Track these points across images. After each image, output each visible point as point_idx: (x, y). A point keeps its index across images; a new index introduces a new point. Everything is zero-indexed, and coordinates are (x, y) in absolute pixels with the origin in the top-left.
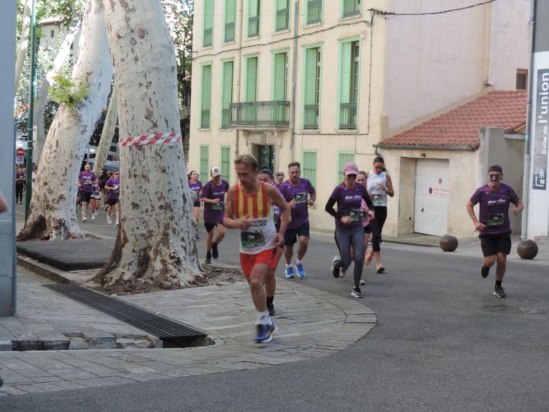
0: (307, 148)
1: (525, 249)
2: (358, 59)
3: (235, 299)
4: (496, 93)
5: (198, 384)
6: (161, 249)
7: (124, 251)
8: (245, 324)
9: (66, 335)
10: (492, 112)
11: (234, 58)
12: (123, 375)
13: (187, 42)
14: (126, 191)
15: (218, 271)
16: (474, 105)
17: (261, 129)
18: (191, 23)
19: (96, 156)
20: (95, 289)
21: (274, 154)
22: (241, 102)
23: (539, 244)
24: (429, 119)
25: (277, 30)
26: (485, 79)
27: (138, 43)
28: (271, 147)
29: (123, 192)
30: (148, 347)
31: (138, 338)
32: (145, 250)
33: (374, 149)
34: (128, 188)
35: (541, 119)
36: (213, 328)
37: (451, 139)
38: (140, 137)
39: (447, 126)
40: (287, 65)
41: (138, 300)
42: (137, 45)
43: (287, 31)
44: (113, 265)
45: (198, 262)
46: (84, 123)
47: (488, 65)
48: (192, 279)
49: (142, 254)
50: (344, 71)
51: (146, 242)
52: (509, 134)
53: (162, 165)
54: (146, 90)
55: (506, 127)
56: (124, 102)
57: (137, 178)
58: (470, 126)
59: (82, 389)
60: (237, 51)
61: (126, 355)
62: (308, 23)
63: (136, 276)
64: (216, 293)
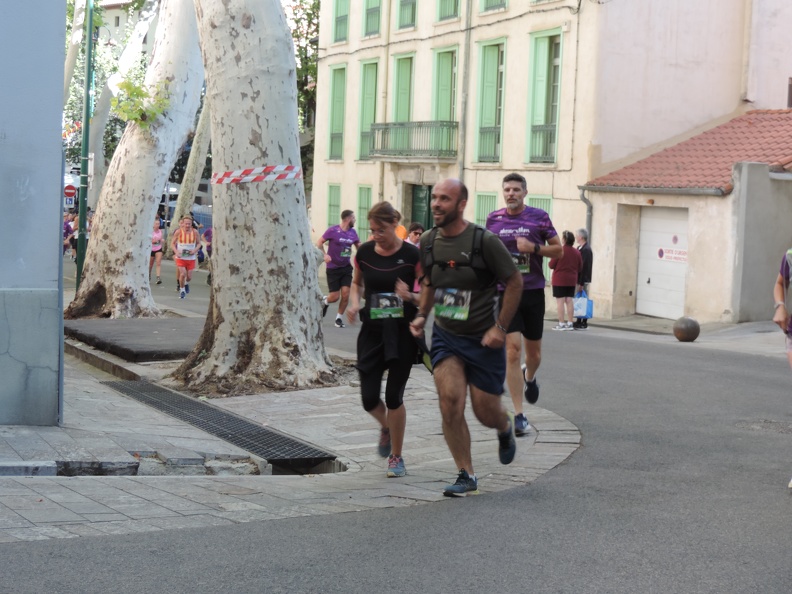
0: (481, 189)
2: (558, 61)
4: (758, 112)
5: (322, 527)
6: (271, 333)
7: (218, 334)
9: (134, 454)
10: (752, 140)
11: (378, 58)
12: (214, 513)
13: (311, 34)
14: (222, 249)
15: (352, 366)
16: (726, 130)
17: (417, 161)
18: (317, 7)
19: (179, 197)
20: (175, 388)
22: (388, 121)
24: (660, 149)
25: (442, 19)
26: (742, 91)
27: (241, 35)
29: (217, 250)
30: (252, 473)
31: (237, 459)
32: (248, 333)
33: (579, 192)
34: (224, 243)
36: (346, 447)
37: (691, 178)
38: (242, 171)
39: (686, 160)
40: (455, 70)
41: (238, 406)
42: (239, 39)
43: (456, 19)
44: (201, 355)
45: (323, 352)
46: (162, 150)
47: (746, 72)
48: (315, 376)
49: (244, 339)
50: (538, 78)
51: (249, 322)
52: (776, 172)
53: (274, 211)
54: (251, 103)
55: (772, 162)
56: (219, 120)
57: (237, 230)
58: (719, 160)
59: (156, 532)
60: (383, 49)
61: (220, 485)
62: (487, 9)
63: (235, 371)
64: (349, 396)
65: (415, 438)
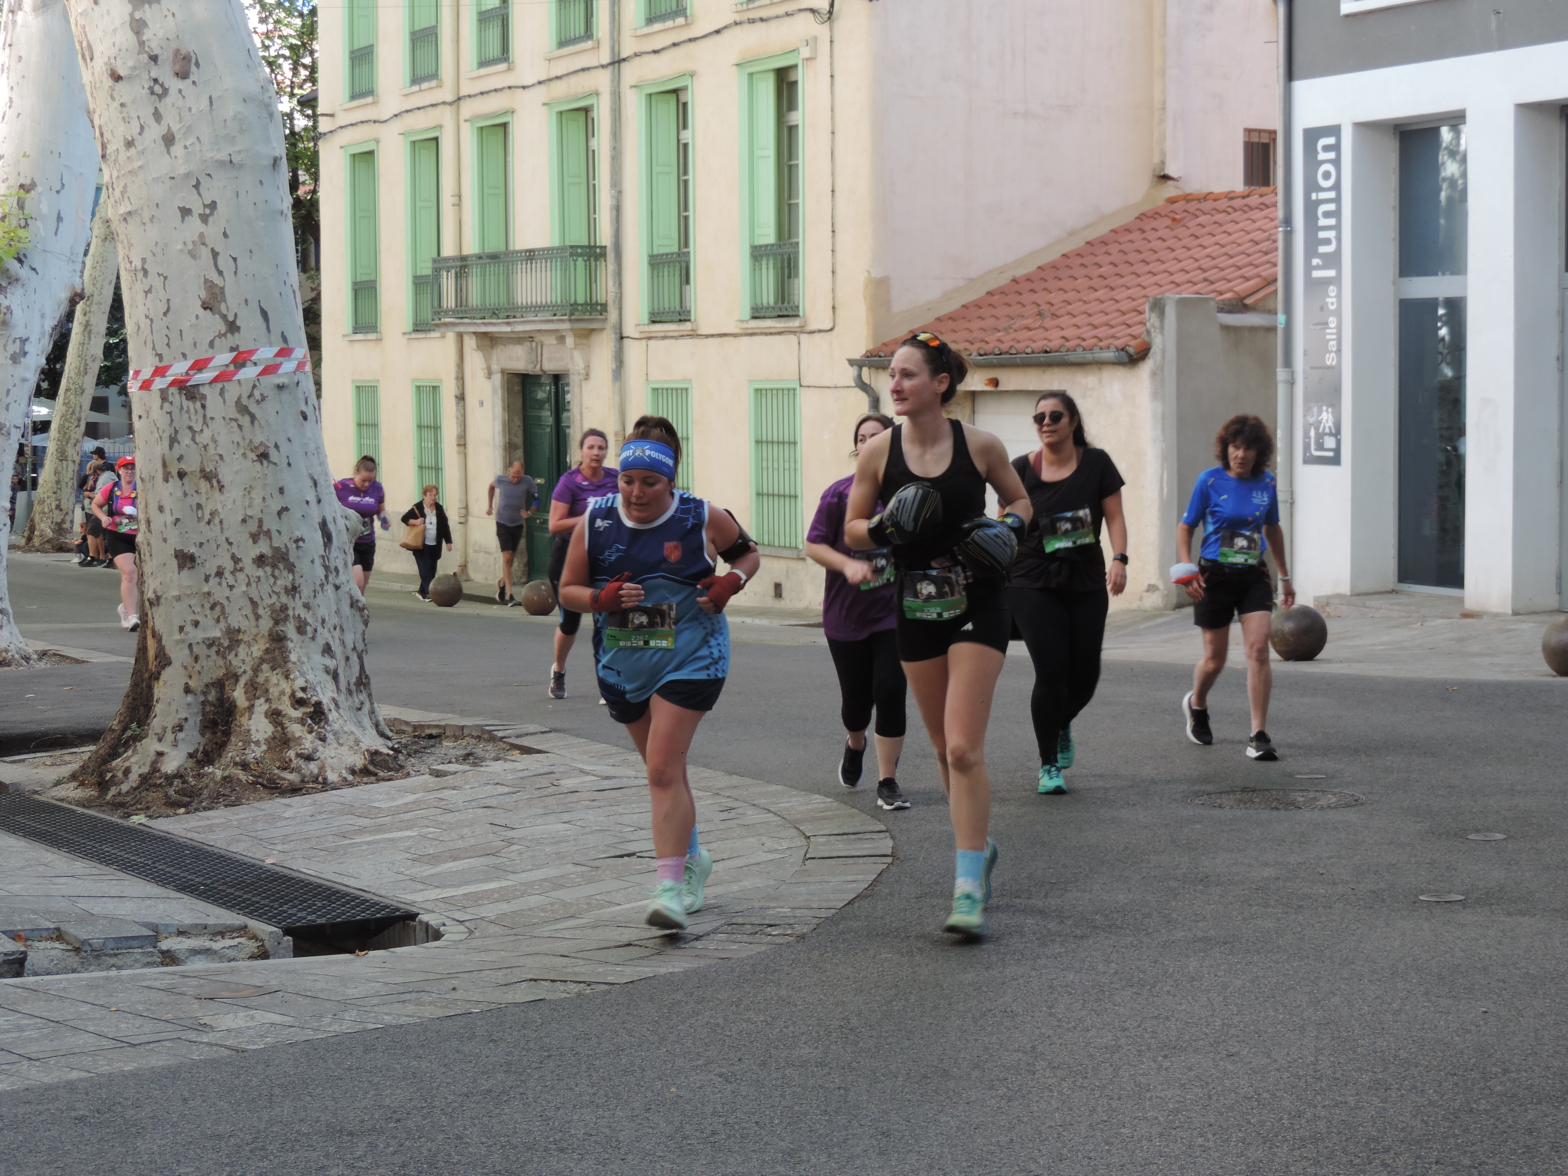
0: (660, 377)
1: (1292, 634)
2: (796, 118)
3: (488, 812)
4: (1188, 198)
5: (409, 1047)
6: (267, 680)
7: (160, 690)
8: (524, 877)
9: (15, 936)
10: (1180, 253)
11: (440, 127)
12: (192, 1036)
13: (301, 87)
14: (158, 522)
15: (430, 737)
16: (1130, 237)
17: (528, 327)
18: (309, 31)
19: (54, 426)
20: (80, 803)
21: (568, 397)
22: (465, 252)
23: (1329, 616)
24: (1003, 280)
25: (562, 44)
26: (1156, 160)
27: (173, 91)
28: (557, 379)
29: (148, 522)
30: (252, 957)
31: (221, 932)
32: (219, 684)
33: (852, 371)
34: (161, 509)
35: (1318, 267)
36: (434, 894)
37: (1069, 333)
38: (189, 363)
39: (1056, 297)
40: (594, 143)
41: (211, 828)
42: (168, 100)
43: (589, 44)
44: (129, 733)
45: (372, 712)
46: (19, 331)
47: (1162, 121)
48: (359, 761)
49: (212, 696)
50: (757, 153)
51: (221, 662)
52: (1230, 312)
53: (259, 438)
54: (201, 227)
55: (1221, 293)
56: (138, 264)
57: (185, 480)
58: (1120, 294)
59: (81, 1080)
60: (448, 108)
61: (195, 982)
62: (650, 20)
63: (198, 762)
64: (432, 796)
65: (570, 868)
